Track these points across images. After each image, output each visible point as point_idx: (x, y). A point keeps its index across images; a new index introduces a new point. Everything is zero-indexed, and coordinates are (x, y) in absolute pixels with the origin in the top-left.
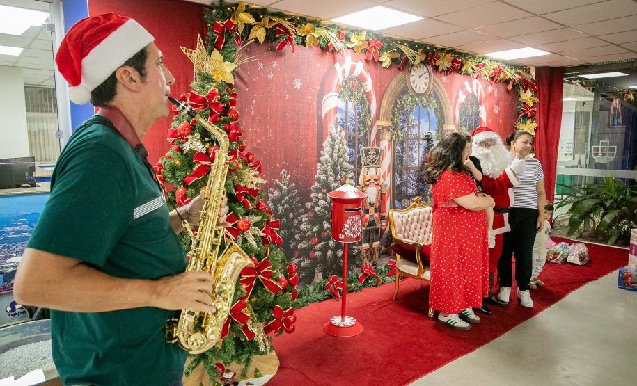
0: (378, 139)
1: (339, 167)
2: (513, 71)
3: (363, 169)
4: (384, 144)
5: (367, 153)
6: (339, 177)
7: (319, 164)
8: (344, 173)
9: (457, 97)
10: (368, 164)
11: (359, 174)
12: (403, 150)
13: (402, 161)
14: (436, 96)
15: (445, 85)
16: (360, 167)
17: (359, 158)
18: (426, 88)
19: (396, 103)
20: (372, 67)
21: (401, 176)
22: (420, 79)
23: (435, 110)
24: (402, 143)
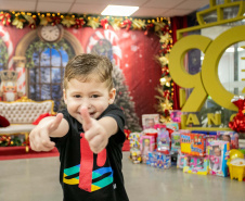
0: (15, 66)
2: (140, 21)
4: (20, 69)
5: (5, 74)
9: (88, 42)
12: (36, 73)
13: (35, 79)
14: (66, 42)
15: (77, 35)
18: (56, 38)
19: (29, 47)
20: (9, 29)
21: (35, 87)
22: (50, 33)
23: (67, 51)
24: (35, 69)
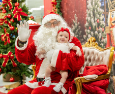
1: (96, 11)
3: (110, 13)
6: (96, 18)
7: (87, 10)
8: (98, 15)
10: (113, 8)
11: (107, 17)
16: (108, 11)
17: (107, 4)
